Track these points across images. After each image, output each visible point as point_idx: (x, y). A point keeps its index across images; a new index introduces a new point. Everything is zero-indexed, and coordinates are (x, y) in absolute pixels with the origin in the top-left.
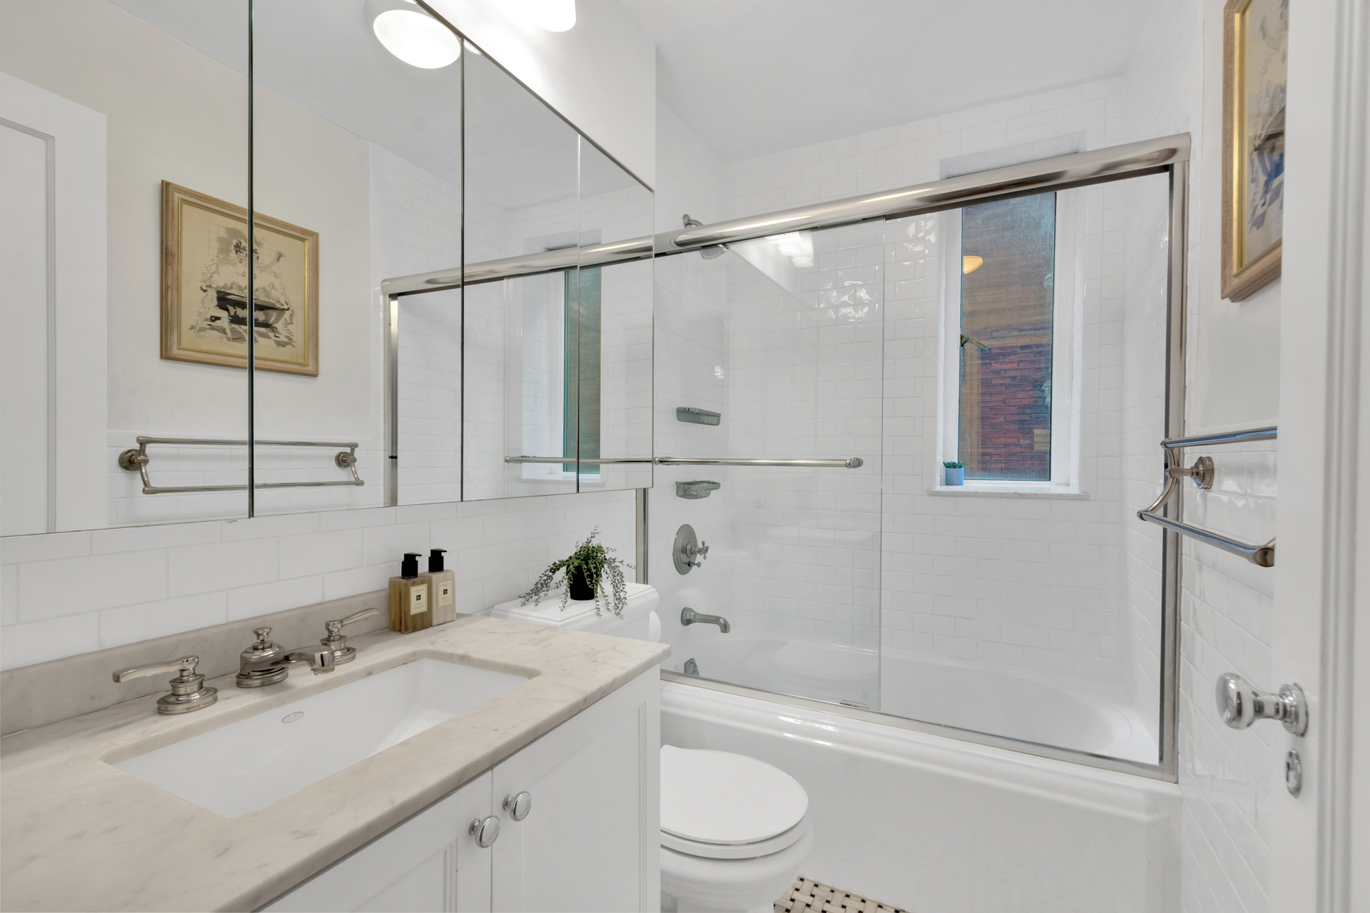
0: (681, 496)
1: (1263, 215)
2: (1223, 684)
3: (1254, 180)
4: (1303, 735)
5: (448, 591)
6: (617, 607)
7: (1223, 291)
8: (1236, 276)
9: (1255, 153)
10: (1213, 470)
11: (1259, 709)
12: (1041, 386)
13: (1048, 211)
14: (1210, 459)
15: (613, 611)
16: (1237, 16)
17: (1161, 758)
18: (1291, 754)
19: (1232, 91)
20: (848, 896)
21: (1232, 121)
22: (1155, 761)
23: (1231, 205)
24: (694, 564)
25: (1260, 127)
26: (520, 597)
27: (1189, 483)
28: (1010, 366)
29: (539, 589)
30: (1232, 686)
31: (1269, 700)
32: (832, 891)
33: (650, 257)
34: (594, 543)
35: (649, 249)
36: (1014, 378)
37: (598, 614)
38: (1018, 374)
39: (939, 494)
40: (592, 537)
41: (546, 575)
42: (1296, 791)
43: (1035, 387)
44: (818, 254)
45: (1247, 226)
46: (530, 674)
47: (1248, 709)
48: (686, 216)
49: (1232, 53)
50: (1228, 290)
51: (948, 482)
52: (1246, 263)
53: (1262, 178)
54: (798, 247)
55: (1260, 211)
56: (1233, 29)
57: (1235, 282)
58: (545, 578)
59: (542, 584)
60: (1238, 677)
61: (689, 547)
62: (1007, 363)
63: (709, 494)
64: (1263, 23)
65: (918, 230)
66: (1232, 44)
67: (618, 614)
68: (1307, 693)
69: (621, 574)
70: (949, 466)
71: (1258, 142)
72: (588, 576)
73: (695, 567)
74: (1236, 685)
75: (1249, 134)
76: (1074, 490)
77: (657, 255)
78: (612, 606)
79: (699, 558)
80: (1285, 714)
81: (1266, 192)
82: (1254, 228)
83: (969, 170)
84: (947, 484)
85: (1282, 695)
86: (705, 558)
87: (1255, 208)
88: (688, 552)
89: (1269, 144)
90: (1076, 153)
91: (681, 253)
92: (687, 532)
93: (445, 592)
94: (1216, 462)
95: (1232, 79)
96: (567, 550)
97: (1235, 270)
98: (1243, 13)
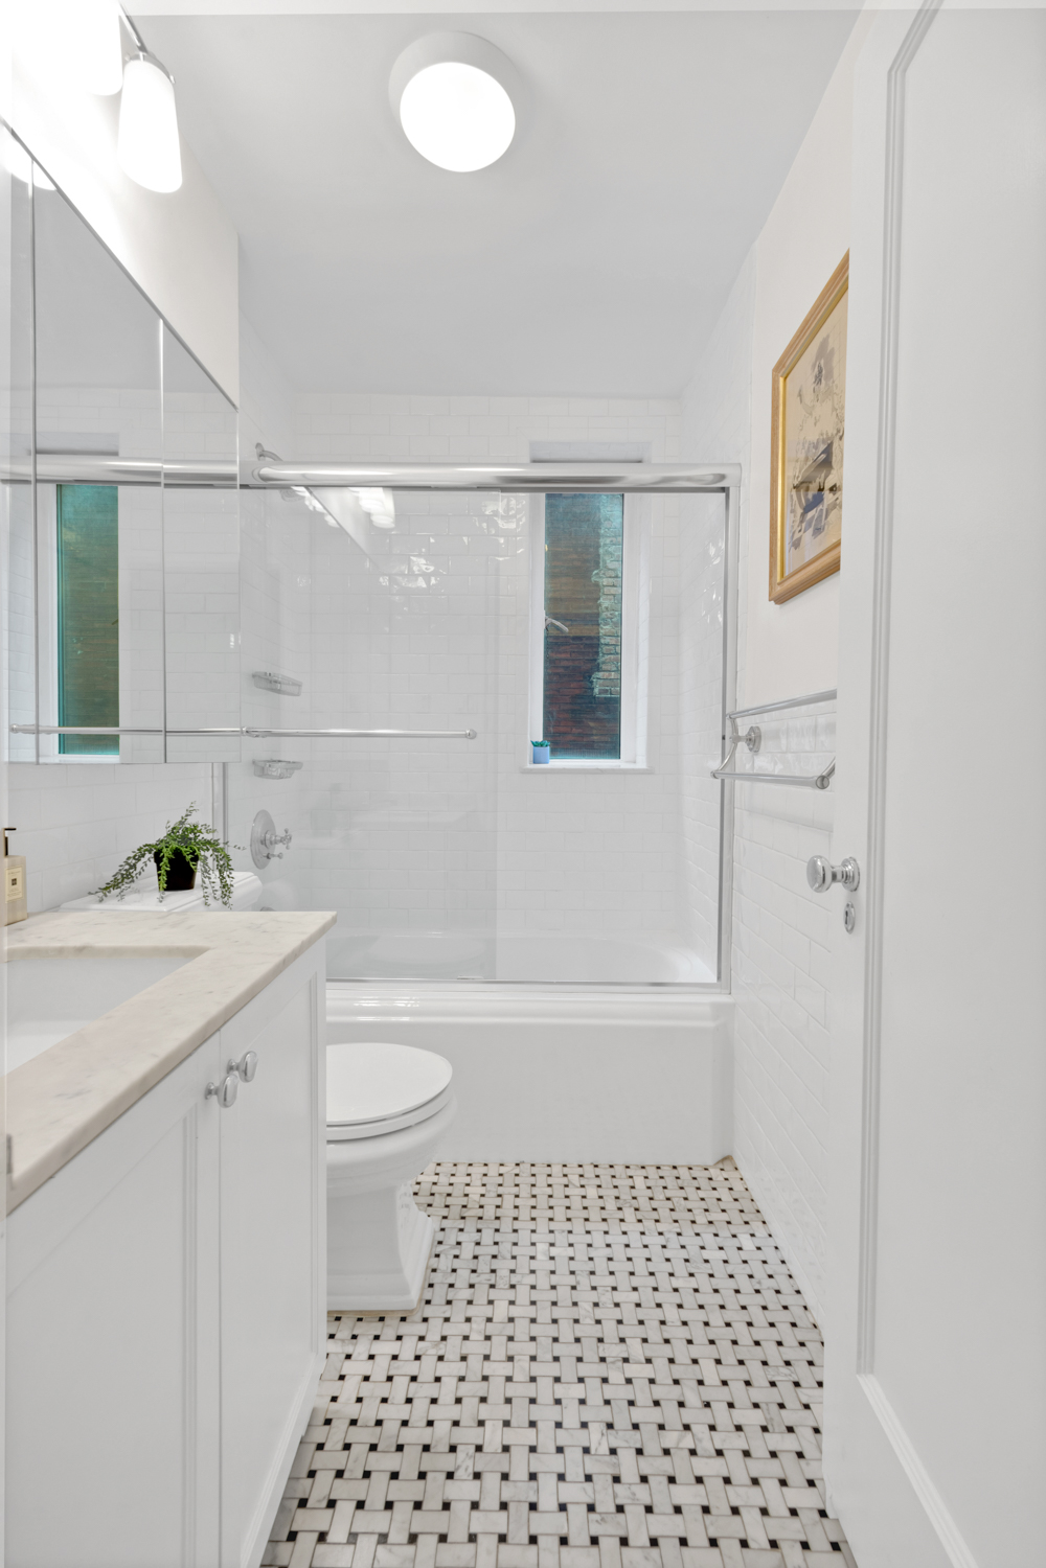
0: (260, 776)
1: (800, 539)
2: (815, 863)
3: (793, 511)
4: (856, 889)
5: (18, 881)
6: (224, 895)
7: (770, 595)
8: (779, 584)
9: (794, 491)
10: (760, 737)
11: (834, 877)
12: (590, 677)
13: (618, 513)
14: (758, 728)
15: (220, 901)
16: (781, 380)
17: (719, 978)
18: (848, 905)
19: (777, 438)
20: (470, 1165)
21: (777, 462)
22: (714, 979)
23: (776, 528)
24: (274, 856)
25: (798, 471)
26: (90, 893)
27: (742, 746)
28: (563, 656)
29: (123, 879)
30: (819, 863)
31: (838, 870)
32: (455, 1165)
33: (234, 487)
34: (191, 821)
35: (232, 478)
36: (567, 668)
37: (206, 904)
38: (570, 664)
39: (531, 772)
40: (187, 815)
41: (128, 864)
42: (850, 931)
43: (585, 678)
44: (400, 514)
45: (787, 547)
46: (191, 953)
47: (829, 877)
48: (258, 445)
49: (777, 408)
50: (775, 594)
51: (535, 761)
52: (787, 574)
53: (800, 511)
54: (379, 505)
55: (797, 536)
56: (778, 388)
57: (779, 589)
58: (127, 867)
59: (122, 875)
60: (821, 857)
61: (268, 836)
62: (560, 653)
63: (291, 774)
64: (800, 391)
65: (508, 508)
66: (778, 401)
67: (225, 903)
68: (858, 862)
69: (227, 857)
70: (536, 745)
71: (796, 483)
72: (192, 860)
73: (274, 860)
74: (821, 862)
75: (790, 473)
76: (642, 764)
77: (243, 486)
78: (219, 893)
79: (279, 848)
80: (847, 878)
81: (802, 522)
82: (793, 548)
83: (553, 457)
84: (534, 763)
85: (844, 864)
86: (287, 848)
87: (794, 533)
88: (268, 842)
89: (805, 485)
90: (640, 462)
91: (265, 488)
92: (264, 817)
93: (14, 882)
94: (762, 730)
95: (777, 428)
96: (156, 833)
97: (779, 579)
98: (786, 378)
